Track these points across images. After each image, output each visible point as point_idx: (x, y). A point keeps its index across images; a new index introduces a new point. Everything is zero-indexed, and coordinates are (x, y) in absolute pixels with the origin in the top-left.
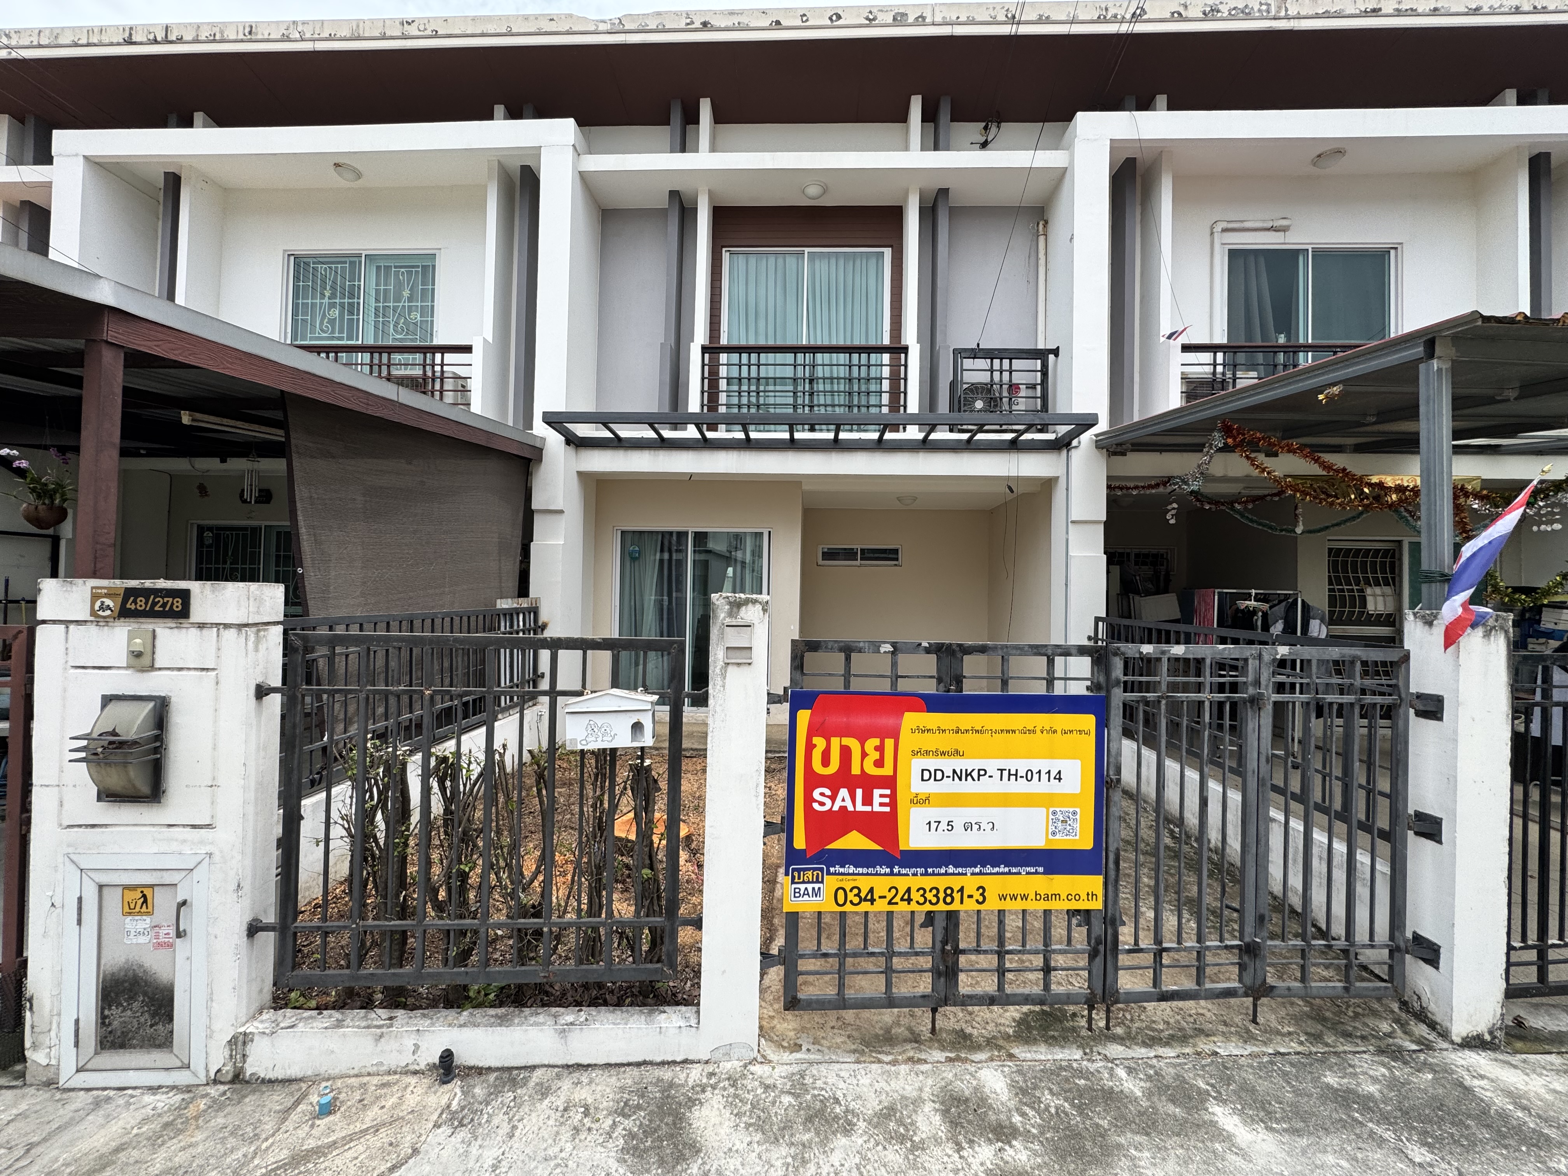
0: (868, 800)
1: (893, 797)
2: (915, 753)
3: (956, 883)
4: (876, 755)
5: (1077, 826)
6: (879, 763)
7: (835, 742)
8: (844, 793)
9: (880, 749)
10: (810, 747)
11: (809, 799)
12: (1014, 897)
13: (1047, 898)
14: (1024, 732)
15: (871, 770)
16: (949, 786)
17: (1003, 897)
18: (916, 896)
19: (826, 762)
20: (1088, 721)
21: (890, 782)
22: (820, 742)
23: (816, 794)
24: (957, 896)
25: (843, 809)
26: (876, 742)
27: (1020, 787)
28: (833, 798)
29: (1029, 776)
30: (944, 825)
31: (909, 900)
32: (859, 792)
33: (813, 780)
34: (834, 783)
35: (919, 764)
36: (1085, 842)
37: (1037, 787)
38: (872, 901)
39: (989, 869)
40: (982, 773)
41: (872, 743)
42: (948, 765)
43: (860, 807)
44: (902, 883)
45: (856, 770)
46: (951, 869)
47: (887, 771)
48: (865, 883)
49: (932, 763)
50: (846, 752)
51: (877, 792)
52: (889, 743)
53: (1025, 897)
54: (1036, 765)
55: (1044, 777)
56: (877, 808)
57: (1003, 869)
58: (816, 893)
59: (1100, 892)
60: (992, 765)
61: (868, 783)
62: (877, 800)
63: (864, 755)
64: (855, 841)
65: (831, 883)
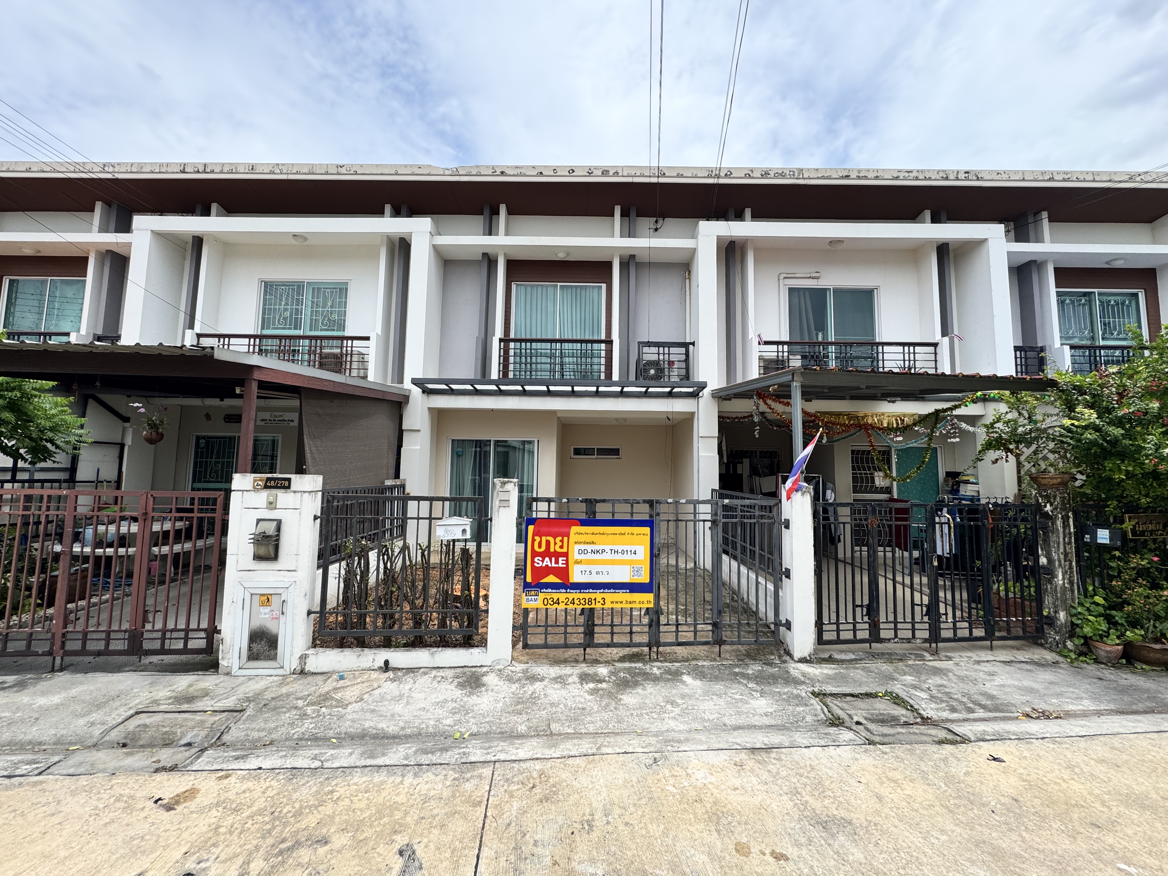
0: (557, 562)
1: (567, 561)
2: (576, 543)
3: (593, 596)
4: (560, 544)
5: (643, 573)
6: (561, 547)
7: (544, 538)
8: (547, 559)
9: (562, 541)
10: (533, 540)
11: (533, 562)
12: (617, 602)
13: (630, 603)
14: (621, 534)
15: (558, 550)
16: (590, 556)
17: (612, 602)
18: (576, 602)
19: (540, 546)
20: (647, 530)
21: (566, 555)
22: (537, 539)
23: (536, 560)
24: (593, 602)
25: (547, 566)
26: (560, 538)
27: (619, 557)
28: (543, 561)
29: (623, 552)
30: (588, 572)
31: (574, 603)
32: (553, 559)
33: (535, 554)
34: (543, 555)
35: (577, 547)
36: (645, 578)
37: (626, 557)
38: (559, 603)
39: (606, 591)
40: (603, 551)
41: (559, 539)
42: (589, 548)
43: (554, 565)
44: (571, 596)
45: (552, 550)
46: (591, 591)
47: (565, 550)
48: (555, 596)
49: (583, 547)
50: (548, 542)
51: (560, 559)
52: (566, 539)
53: (621, 602)
54: (625, 548)
55: (629, 553)
56: (560, 565)
57: (612, 591)
58: (536, 600)
59: (652, 600)
60: (607, 548)
61: (557, 555)
62: (560, 562)
63: (555, 544)
64: (551, 579)
65: (542, 596)
